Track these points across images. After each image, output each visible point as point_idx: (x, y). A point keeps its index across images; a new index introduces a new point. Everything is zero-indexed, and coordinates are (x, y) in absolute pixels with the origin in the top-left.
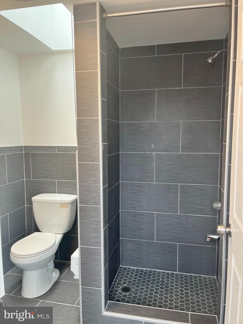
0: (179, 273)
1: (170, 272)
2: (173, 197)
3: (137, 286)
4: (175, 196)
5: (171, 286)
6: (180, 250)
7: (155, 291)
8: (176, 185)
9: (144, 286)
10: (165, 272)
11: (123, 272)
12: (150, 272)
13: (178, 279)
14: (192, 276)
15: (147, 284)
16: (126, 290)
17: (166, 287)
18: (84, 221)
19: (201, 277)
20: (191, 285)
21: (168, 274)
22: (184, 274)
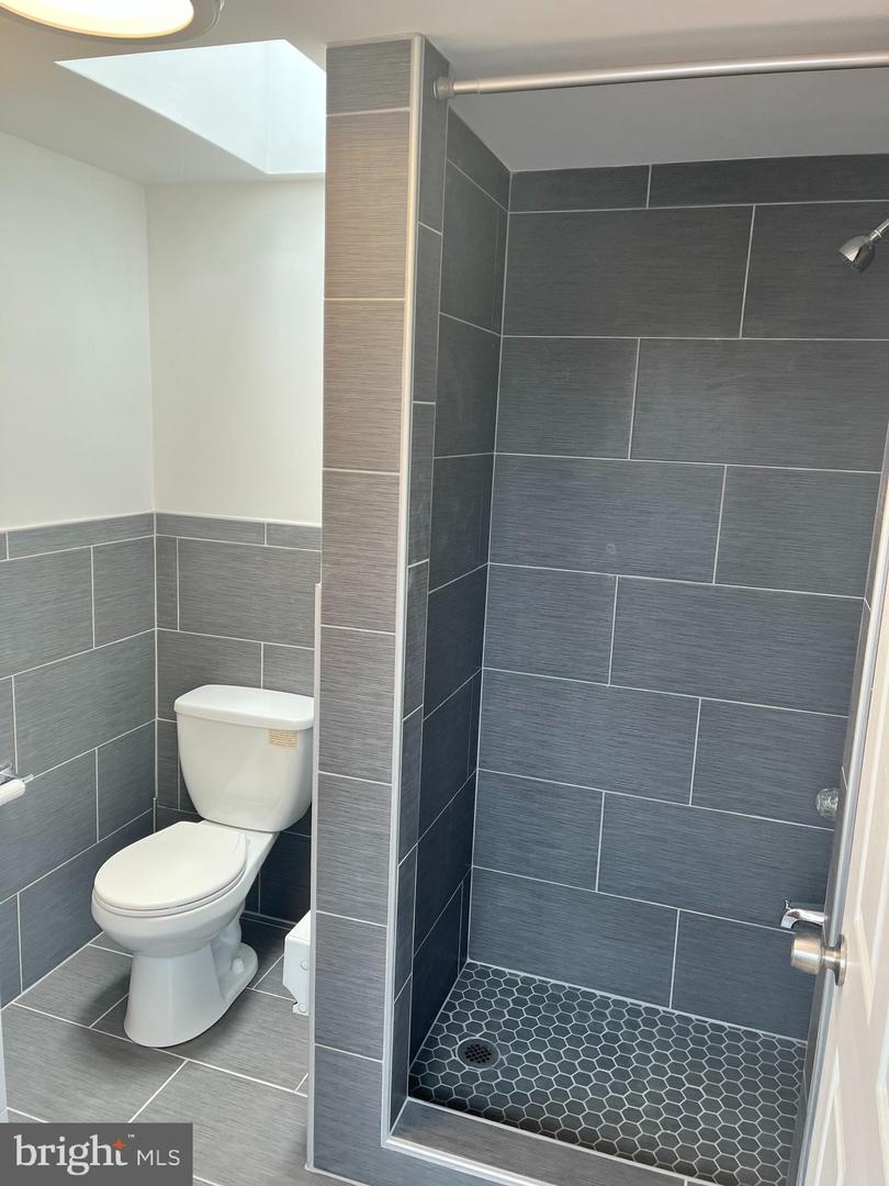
0: (677, 1012)
1: (645, 1004)
2: (675, 743)
3: (517, 1046)
4: (681, 742)
5: (639, 1058)
6: (684, 935)
7: (579, 1070)
8: (690, 701)
9: (542, 1046)
10: (625, 1004)
11: (475, 984)
12: (572, 995)
13: (669, 1034)
14: (722, 1028)
15: (555, 1043)
16: (477, 1054)
17: (620, 1060)
18: (332, 828)
19: (756, 1036)
20: (713, 1063)
21: (634, 1012)
22: (693, 1017)
